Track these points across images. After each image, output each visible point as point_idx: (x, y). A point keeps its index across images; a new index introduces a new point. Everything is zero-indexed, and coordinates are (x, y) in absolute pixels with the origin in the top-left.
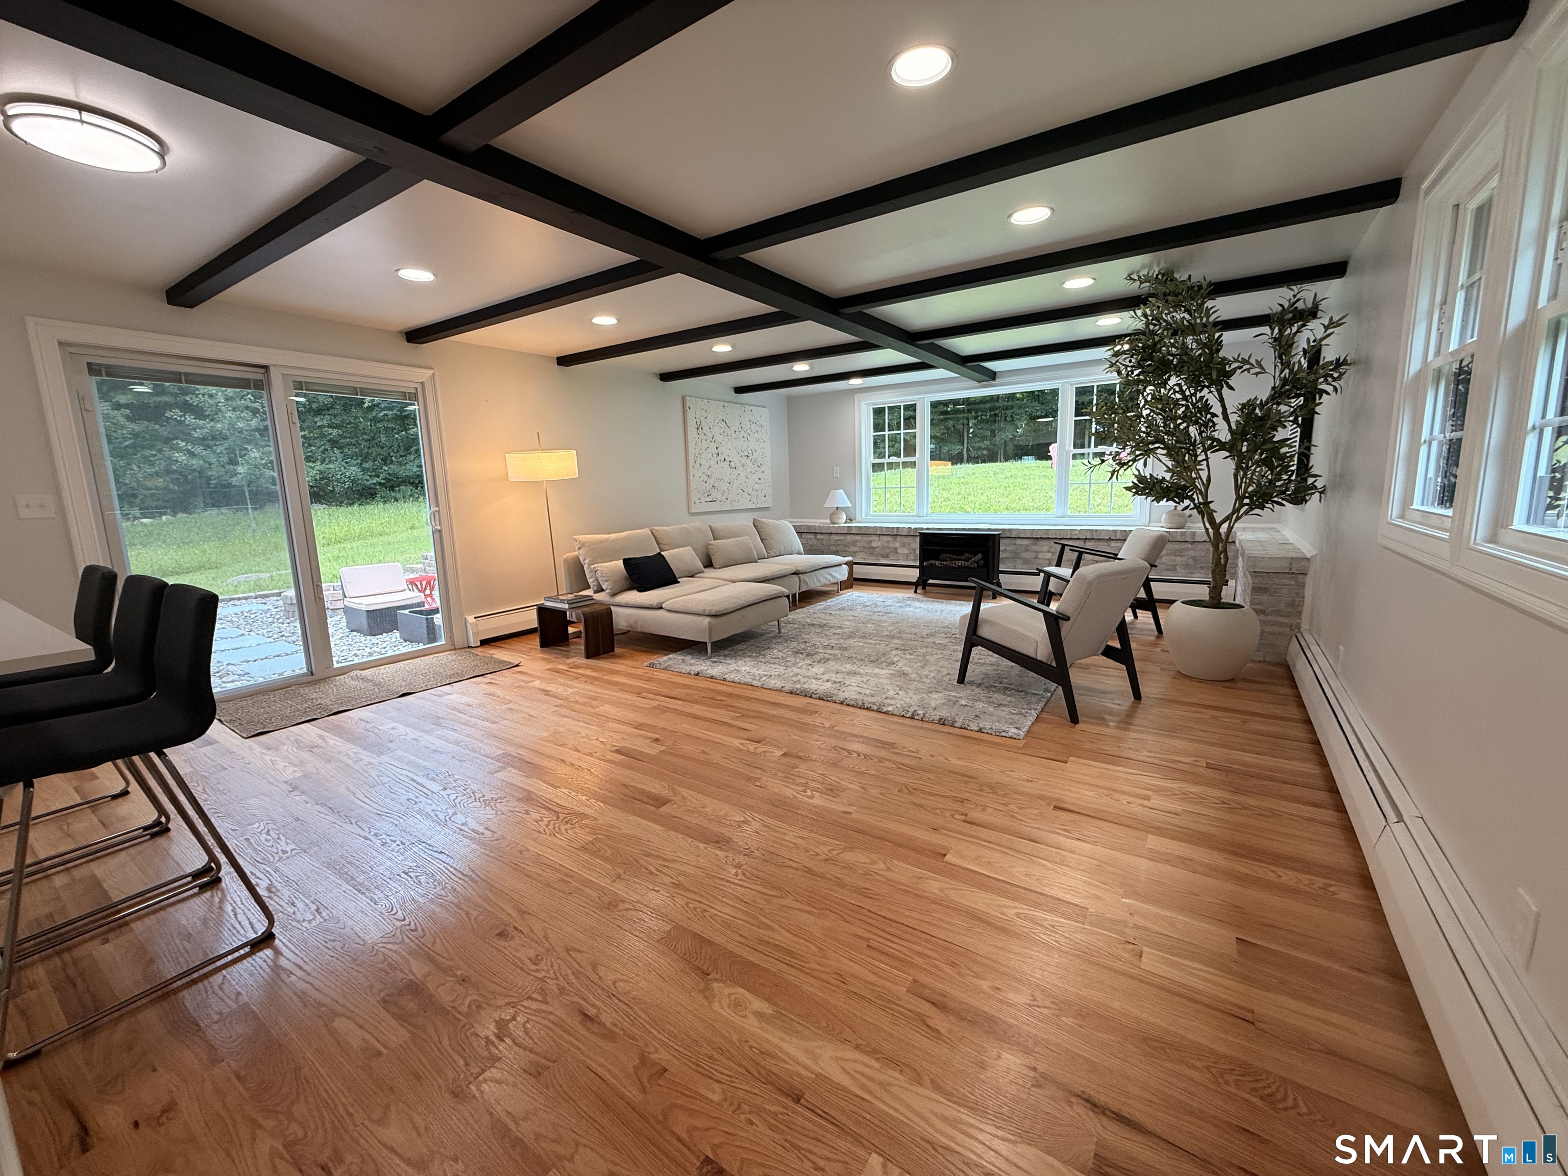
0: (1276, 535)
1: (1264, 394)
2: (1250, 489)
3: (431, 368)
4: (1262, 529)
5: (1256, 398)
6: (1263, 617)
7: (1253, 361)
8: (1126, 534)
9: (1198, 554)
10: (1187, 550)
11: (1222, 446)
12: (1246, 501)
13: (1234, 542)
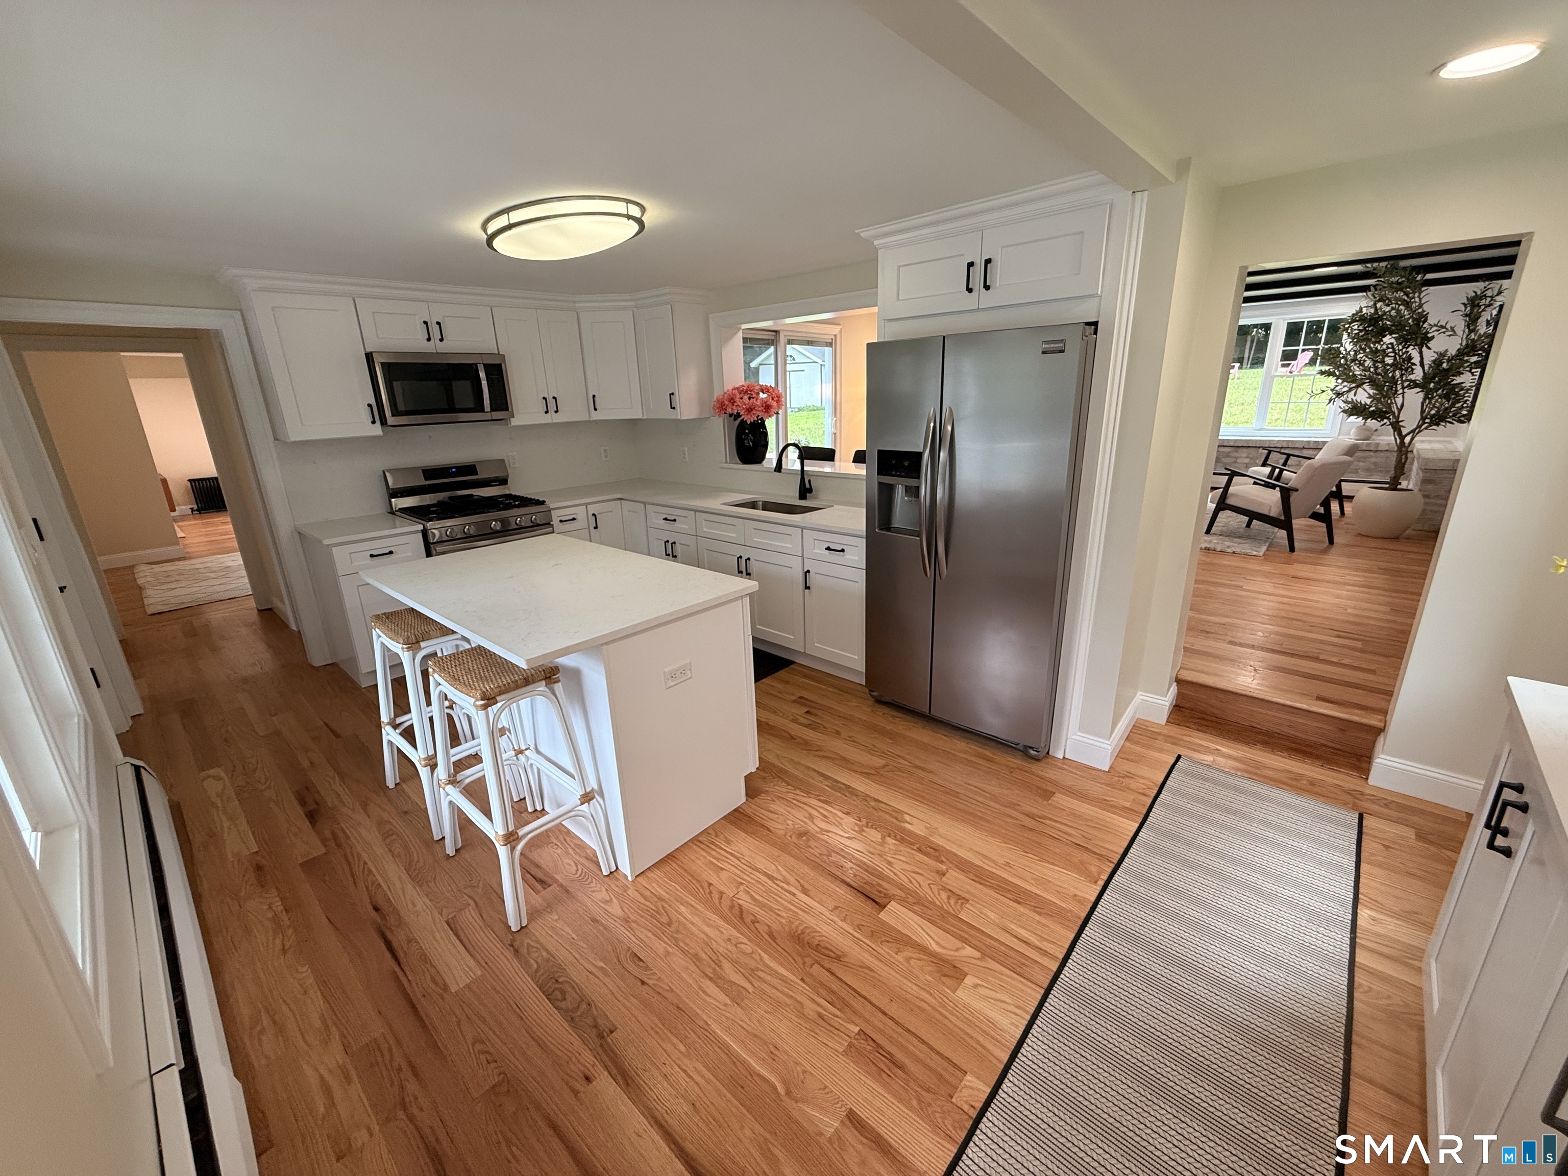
0: (1448, 445)
1: (1453, 352)
2: (1433, 412)
3: (839, 325)
4: (1438, 442)
5: (1447, 351)
6: (1427, 500)
7: (1448, 327)
8: (1324, 443)
9: (1379, 460)
10: (1370, 457)
11: (1414, 384)
12: (1428, 421)
13: (1412, 451)
